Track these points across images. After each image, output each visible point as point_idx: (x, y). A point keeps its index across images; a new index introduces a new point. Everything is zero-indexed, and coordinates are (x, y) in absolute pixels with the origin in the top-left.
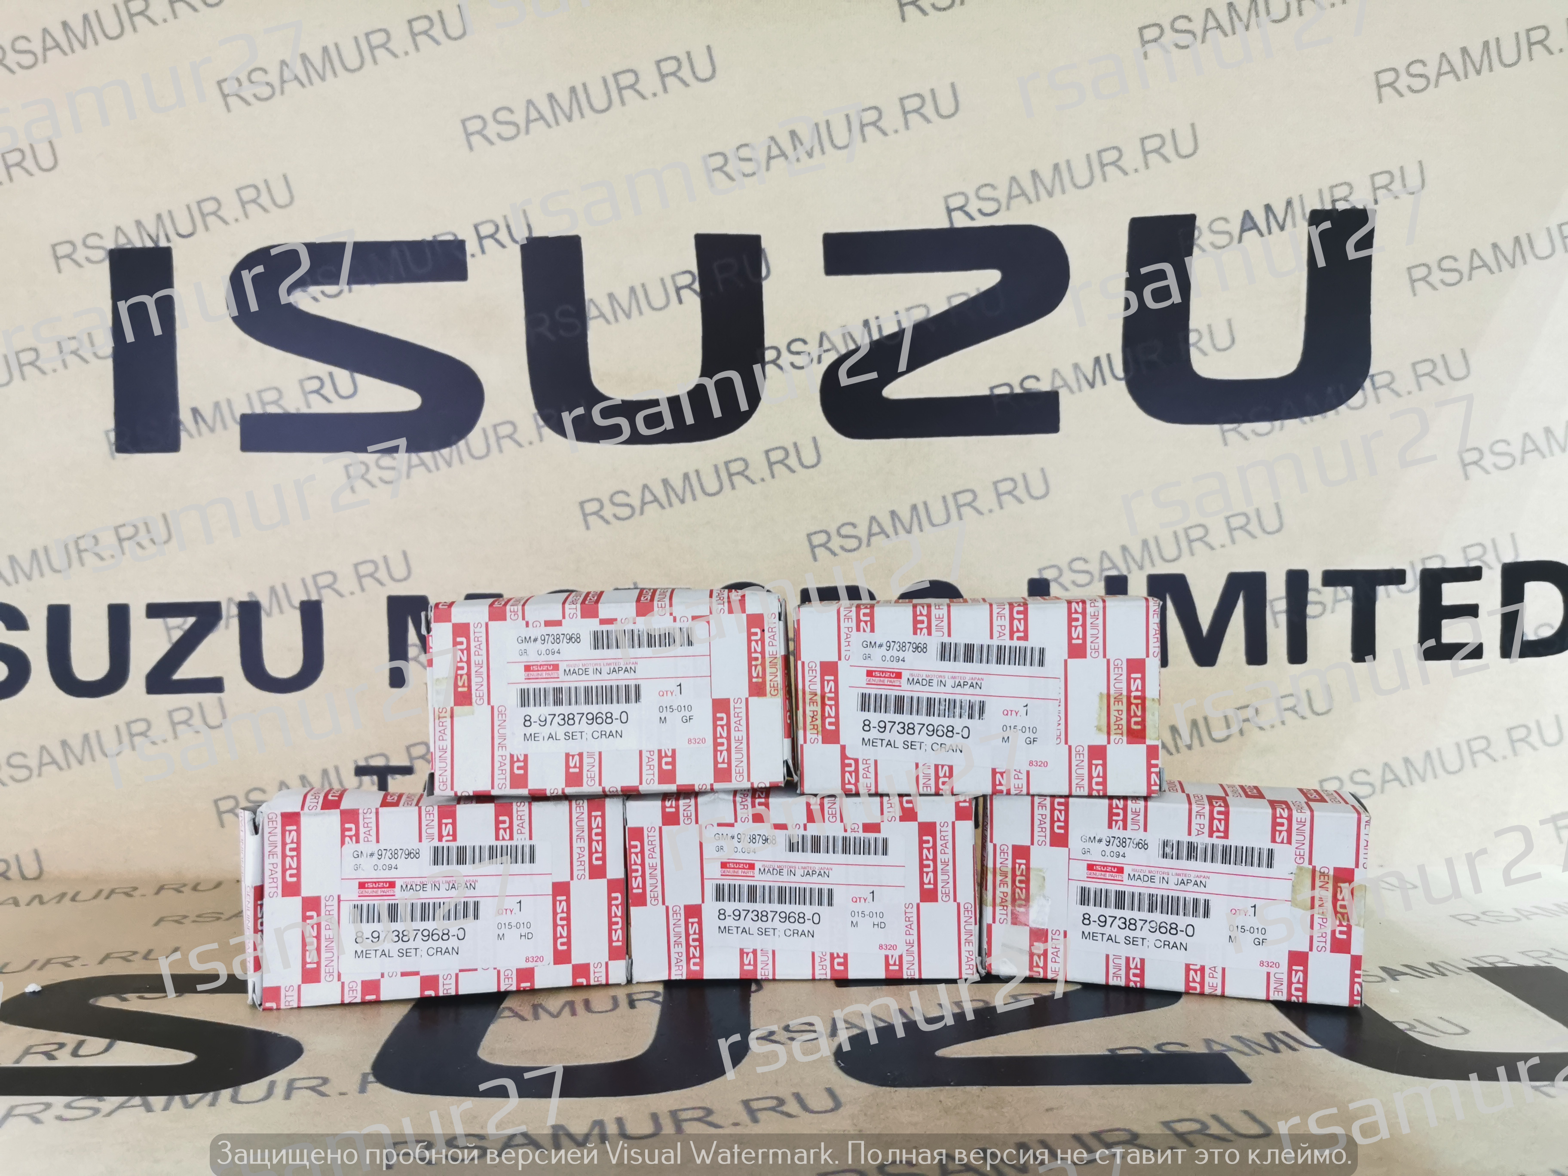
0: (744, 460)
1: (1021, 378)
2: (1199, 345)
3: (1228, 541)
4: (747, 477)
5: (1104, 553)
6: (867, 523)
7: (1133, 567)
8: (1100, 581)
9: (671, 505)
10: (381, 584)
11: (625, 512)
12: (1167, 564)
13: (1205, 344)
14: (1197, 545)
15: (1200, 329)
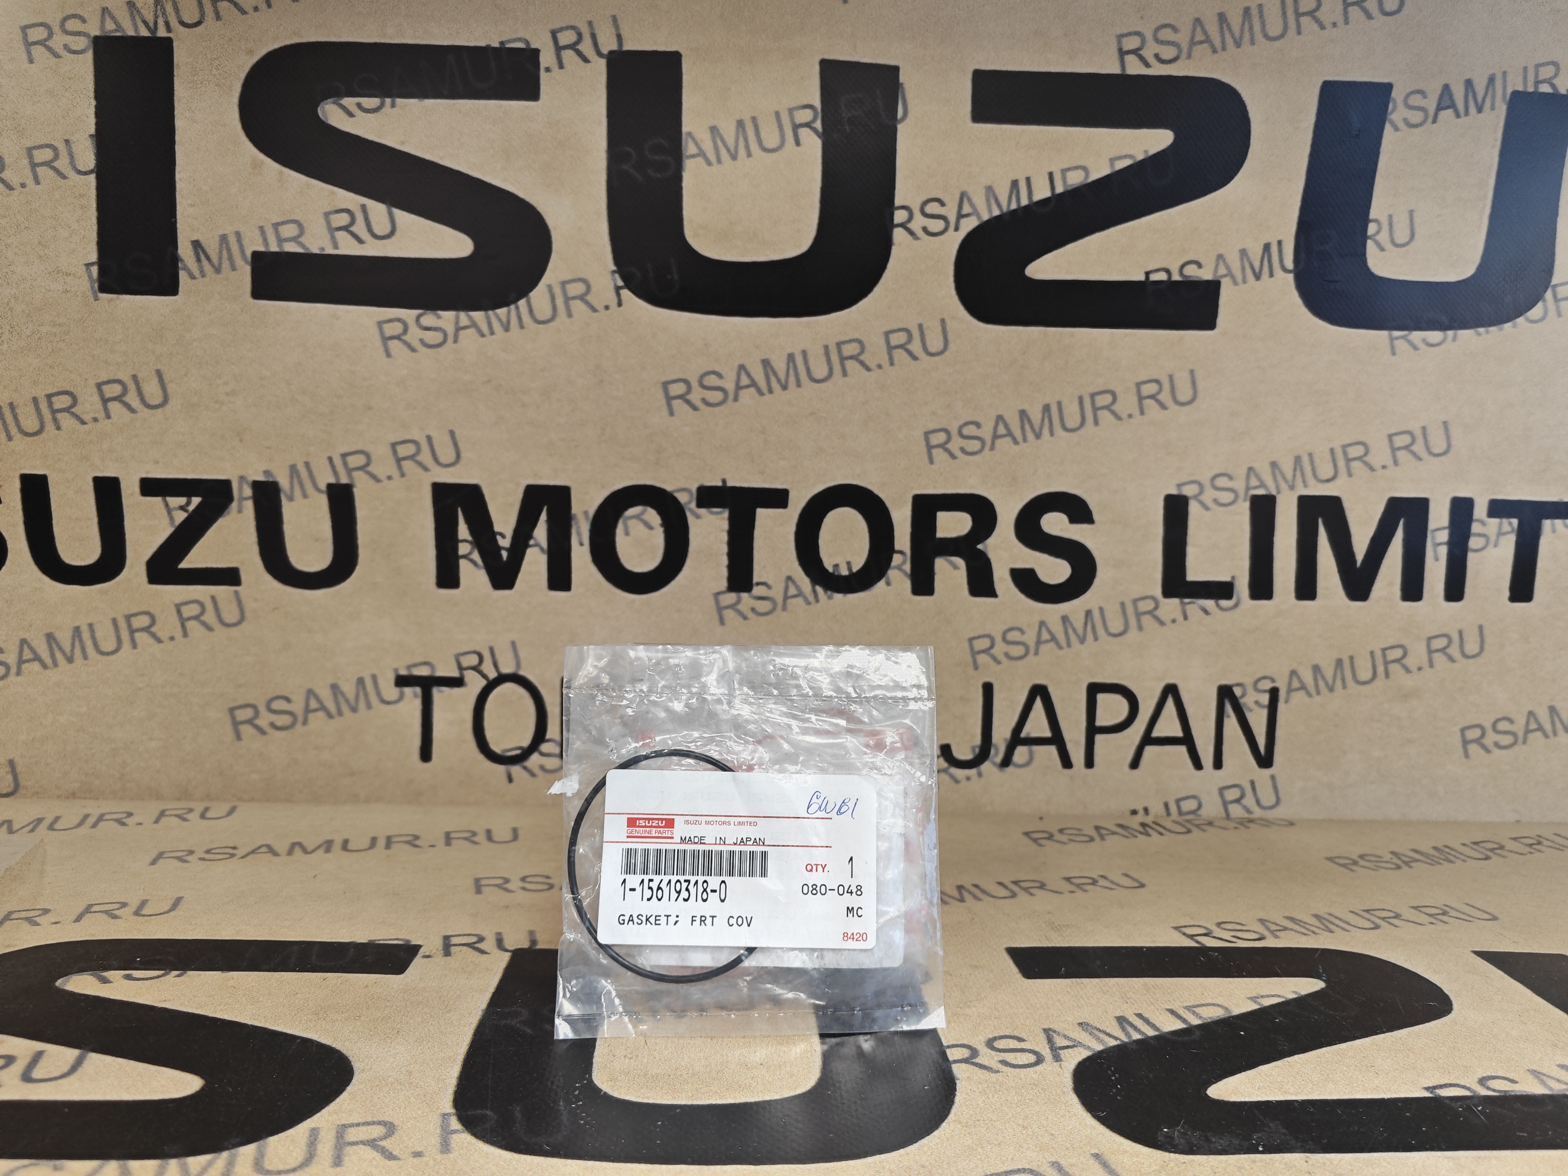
0: (859, 342)
1: (1181, 263)
2: (1378, 238)
3: (1389, 462)
4: (862, 363)
5: (1250, 469)
6: (992, 424)
7: (1283, 486)
8: (1245, 500)
9: (771, 391)
10: (426, 469)
11: (718, 396)
12: (1321, 485)
13: (1383, 237)
14: (1356, 465)
15: (1380, 219)
